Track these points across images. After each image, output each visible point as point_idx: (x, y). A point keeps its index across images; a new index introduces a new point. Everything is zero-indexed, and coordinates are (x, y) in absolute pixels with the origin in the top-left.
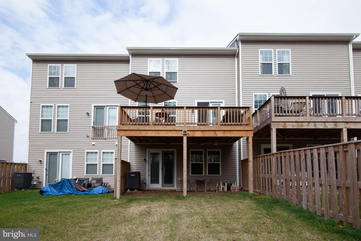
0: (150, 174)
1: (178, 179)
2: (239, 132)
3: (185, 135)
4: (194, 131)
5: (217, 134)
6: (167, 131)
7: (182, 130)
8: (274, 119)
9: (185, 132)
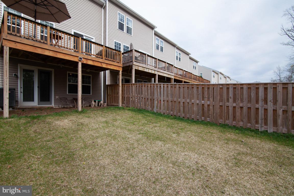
0: (22, 91)
1: (56, 97)
2: (115, 66)
3: (80, 61)
4: (87, 60)
5: (103, 65)
6: (64, 54)
7: (79, 57)
8: (135, 63)
9: (81, 58)
